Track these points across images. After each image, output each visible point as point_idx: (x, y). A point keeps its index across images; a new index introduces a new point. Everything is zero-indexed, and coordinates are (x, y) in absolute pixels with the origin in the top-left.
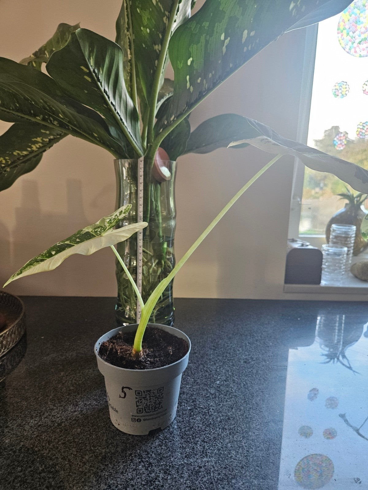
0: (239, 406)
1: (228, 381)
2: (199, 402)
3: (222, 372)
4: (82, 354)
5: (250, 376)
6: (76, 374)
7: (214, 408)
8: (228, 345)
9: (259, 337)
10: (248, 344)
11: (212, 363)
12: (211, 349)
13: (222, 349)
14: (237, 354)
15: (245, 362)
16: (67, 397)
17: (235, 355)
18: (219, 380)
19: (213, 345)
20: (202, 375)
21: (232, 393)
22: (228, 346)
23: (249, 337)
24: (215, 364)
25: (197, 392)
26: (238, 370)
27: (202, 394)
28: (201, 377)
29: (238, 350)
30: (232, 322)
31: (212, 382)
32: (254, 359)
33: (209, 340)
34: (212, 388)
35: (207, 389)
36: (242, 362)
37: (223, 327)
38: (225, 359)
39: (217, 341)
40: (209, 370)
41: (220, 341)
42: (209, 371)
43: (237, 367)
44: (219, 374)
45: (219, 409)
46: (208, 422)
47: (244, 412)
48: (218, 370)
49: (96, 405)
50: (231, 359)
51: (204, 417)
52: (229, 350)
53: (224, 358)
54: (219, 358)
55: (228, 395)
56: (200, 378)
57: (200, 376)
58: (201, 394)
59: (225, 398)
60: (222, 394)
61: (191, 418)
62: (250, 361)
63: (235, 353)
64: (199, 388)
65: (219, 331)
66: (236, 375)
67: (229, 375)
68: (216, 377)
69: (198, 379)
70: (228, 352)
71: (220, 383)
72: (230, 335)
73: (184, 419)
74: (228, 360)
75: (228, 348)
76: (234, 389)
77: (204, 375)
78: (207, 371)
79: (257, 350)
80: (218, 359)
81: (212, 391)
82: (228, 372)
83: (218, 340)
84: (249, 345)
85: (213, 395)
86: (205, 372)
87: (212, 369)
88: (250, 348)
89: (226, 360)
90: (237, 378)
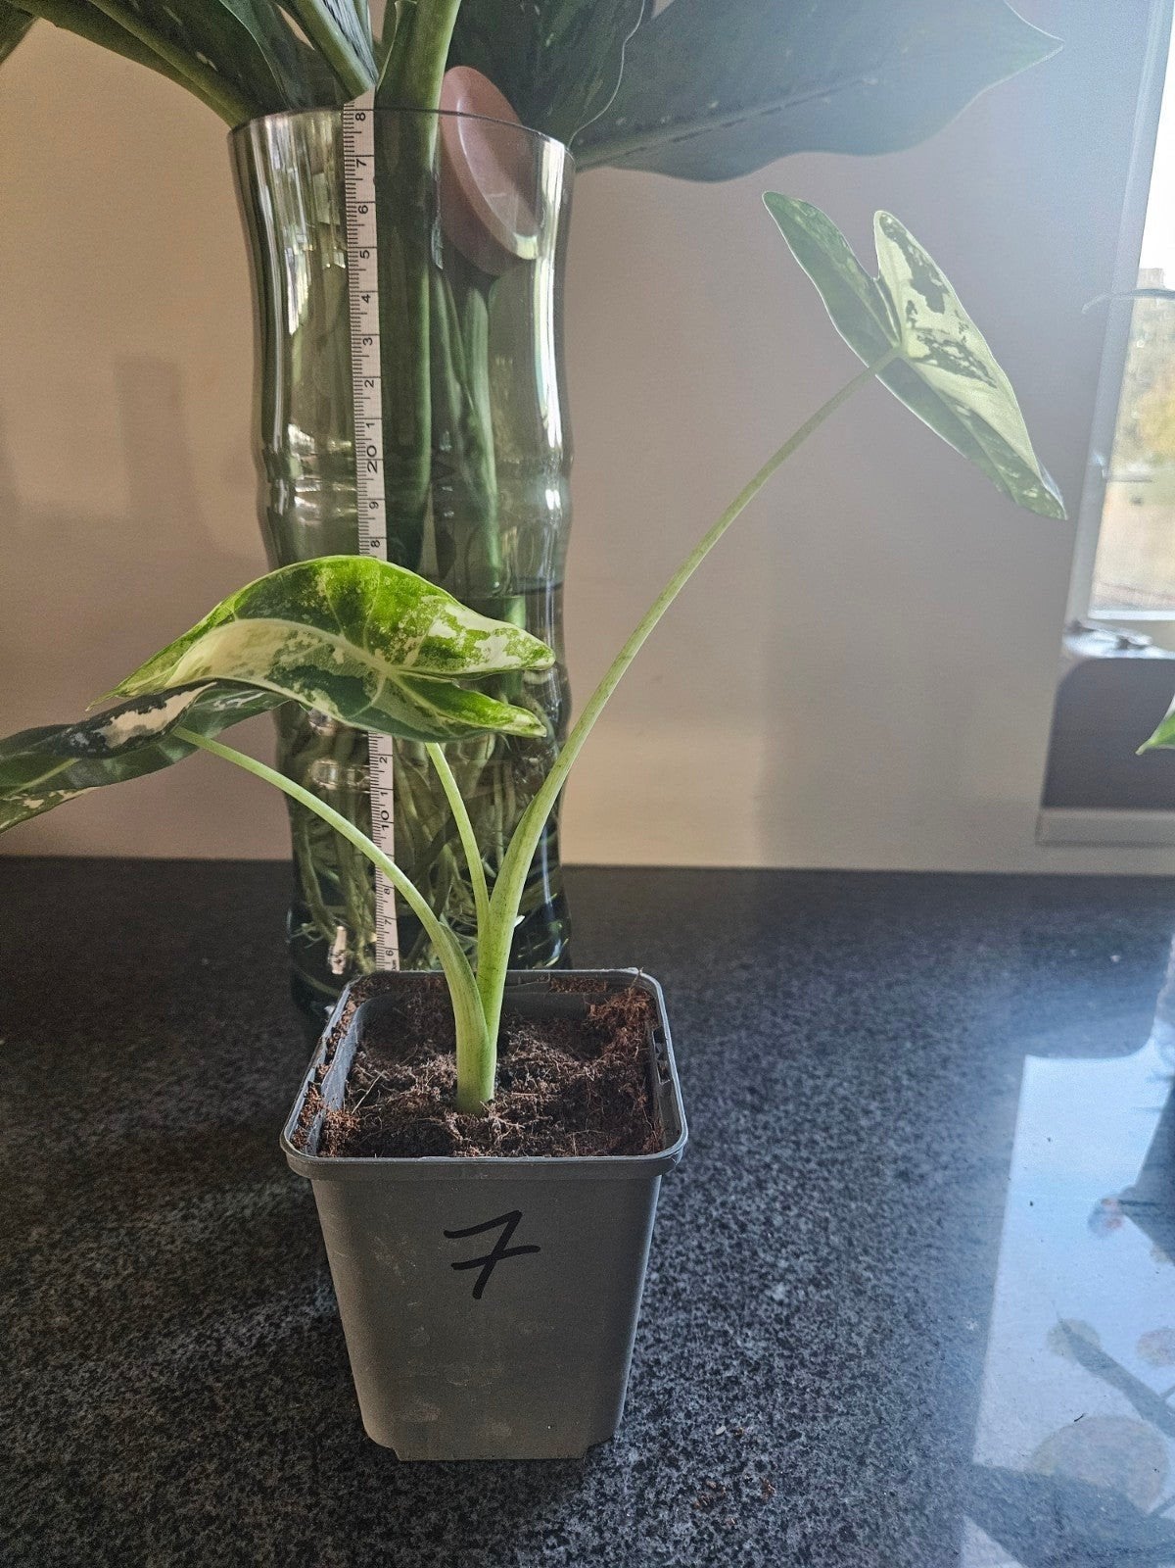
0: (897, 1448)
1: (829, 1285)
2: (688, 1416)
3: (796, 1229)
4: (154, 1126)
5: (934, 1252)
6: (97, 1238)
7: (765, 1458)
8: (819, 1082)
9: (955, 1046)
10: (905, 1082)
11: (748, 1178)
12: (741, 1104)
13: (791, 1107)
14: (863, 1134)
15: (903, 1175)
16: (26, 1372)
17: (854, 1138)
18: (782, 1279)
19: (746, 1083)
20: (700, 1247)
21: (851, 1357)
22: (816, 1090)
23: (908, 1045)
24: (761, 1185)
25: (677, 1351)
26: (873, 1218)
27: (703, 1366)
28: (698, 1262)
29: (867, 1112)
30: (827, 971)
31: (752, 1288)
32: (944, 1159)
33: (732, 1061)
34: (749, 1325)
35: (726, 1333)
36: (889, 1172)
37: (788, 995)
38: (808, 1160)
39: (764, 1063)
40: (735, 1218)
41: (781, 1065)
42: (735, 1227)
43: (869, 1202)
44: (784, 1245)
45: (794, 1466)
46: (736, 1553)
47: (927, 1484)
48: (778, 1220)
49: (160, 1429)
50: (834, 1162)
51: (714, 1523)
52: (823, 1110)
53: (804, 1153)
54: (778, 1152)
55: (832, 1371)
56: (690, 1265)
57: (692, 1256)
58: (695, 1361)
59: (818, 1392)
60: (803, 1364)
61: (645, 1523)
62: (925, 1168)
63: (854, 1127)
64: (688, 1326)
65: (774, 1014)
66: (866, 1252)
67: (834, 1249)
68: (770, 1259)
69: (683, 1269)
70: (819, 1120)
71: (789, 1294)
72: (824, 1036)
73: (607, 1535)
74: (820, 1164)
75: (816, 1099)
76: (859, 1334)
77: (708, 1247)
78: (724, 1226)
79: (951, 1113)
80: (776, 1158)
81: (750, 1345)
82: (826, 1229)
83: (771, 1058)
84: (913, 1083)
85: (756, 1369)
86: (712, 1232)
87: (746, 1213)
88: (917, 1103)
89: (813, 1165)
90: (869, 1268)
